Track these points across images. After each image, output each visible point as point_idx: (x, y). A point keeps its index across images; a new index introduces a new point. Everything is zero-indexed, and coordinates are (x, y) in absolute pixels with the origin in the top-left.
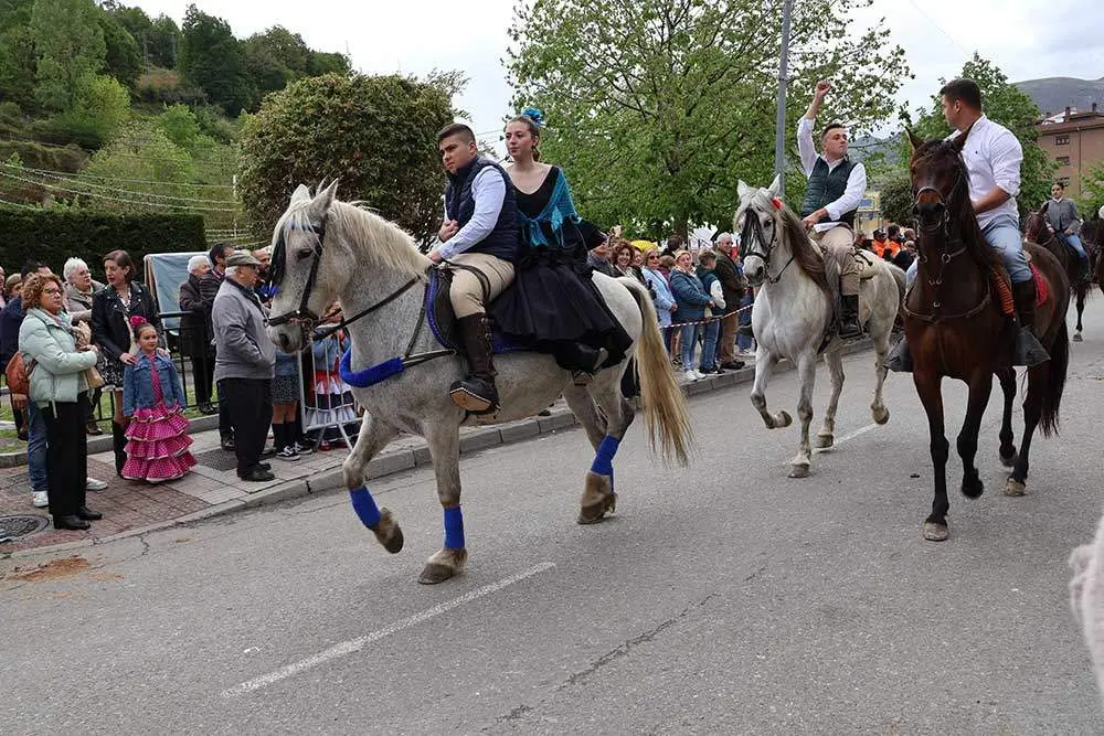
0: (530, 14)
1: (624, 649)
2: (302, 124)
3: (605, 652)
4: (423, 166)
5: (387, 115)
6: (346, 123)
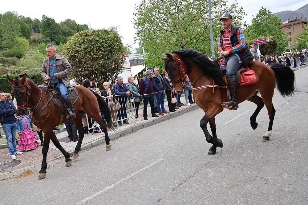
0: (138, 8)
1: (186, 180)
2: (80, 44)
3: (181, 181)
4: (114, 53)
5: (102, 40)
6: (91, 43)
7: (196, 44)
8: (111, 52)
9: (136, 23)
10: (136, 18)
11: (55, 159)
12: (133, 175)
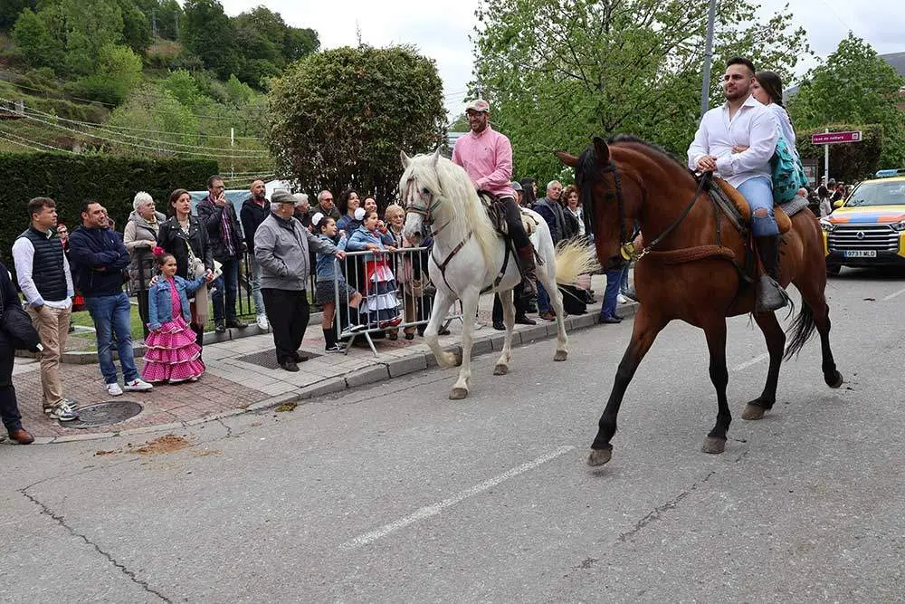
1: (655, 514)
2: (322, 87)
3: (640, 516)
4: (419, 123)
5: (392, 81)
6: (358, 87)
7: (648, 125)
8: (412, 118)
9: (482, 42)
10: (483, 28)
11: (242, 411)
12: (492, 483)
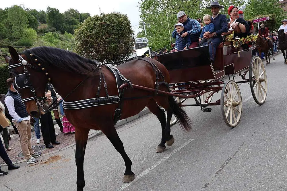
1: (227, 162)
3: (222, 163)
4: (125, 36)
5: (113, 24)
6: (103, 27)
